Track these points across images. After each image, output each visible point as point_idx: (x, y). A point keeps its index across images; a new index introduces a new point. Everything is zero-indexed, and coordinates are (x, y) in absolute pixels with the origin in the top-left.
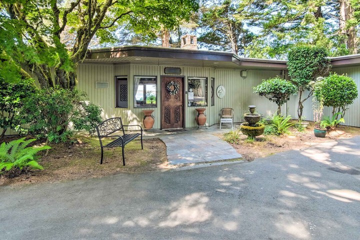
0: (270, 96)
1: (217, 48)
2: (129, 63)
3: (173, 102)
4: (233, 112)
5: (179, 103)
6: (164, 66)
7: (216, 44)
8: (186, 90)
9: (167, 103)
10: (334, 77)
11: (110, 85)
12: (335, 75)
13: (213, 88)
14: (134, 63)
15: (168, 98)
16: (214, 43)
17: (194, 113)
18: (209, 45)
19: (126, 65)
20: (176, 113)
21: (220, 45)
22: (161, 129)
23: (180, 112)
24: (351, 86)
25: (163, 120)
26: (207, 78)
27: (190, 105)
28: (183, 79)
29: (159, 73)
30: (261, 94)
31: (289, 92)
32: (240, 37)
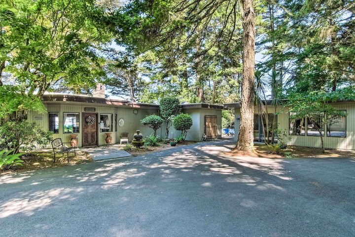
0: (150, 125)
1: (119, 90)
2: (60, 104)
3: (90, 130)
4: (128, 135)
5: (94, 130)
6: (84, 107)
7: (118, 87)
8: (99, 122)
9: (86, 130)
10: (182, 115)
11: (45, 119)
12: (182, 114)
13: (116, 120)
14: (63, 104)
15: (87, 127)
16: (116, 86)
17: (104, 136)
18: (113, 87)
19: (57, 105)
20: (92, 136)
21: (121, 87)
22: (82, 147)
23: (95, 136)
24: (189, 120)
25: (84, 141)
26: (112, 114)
27: (101, 131)
28: (97, 115)
29: (81, 111)
30: (145, 124)
31: (160, 123)
32: (136, 83)
